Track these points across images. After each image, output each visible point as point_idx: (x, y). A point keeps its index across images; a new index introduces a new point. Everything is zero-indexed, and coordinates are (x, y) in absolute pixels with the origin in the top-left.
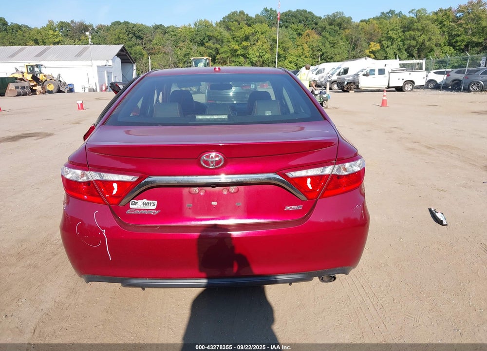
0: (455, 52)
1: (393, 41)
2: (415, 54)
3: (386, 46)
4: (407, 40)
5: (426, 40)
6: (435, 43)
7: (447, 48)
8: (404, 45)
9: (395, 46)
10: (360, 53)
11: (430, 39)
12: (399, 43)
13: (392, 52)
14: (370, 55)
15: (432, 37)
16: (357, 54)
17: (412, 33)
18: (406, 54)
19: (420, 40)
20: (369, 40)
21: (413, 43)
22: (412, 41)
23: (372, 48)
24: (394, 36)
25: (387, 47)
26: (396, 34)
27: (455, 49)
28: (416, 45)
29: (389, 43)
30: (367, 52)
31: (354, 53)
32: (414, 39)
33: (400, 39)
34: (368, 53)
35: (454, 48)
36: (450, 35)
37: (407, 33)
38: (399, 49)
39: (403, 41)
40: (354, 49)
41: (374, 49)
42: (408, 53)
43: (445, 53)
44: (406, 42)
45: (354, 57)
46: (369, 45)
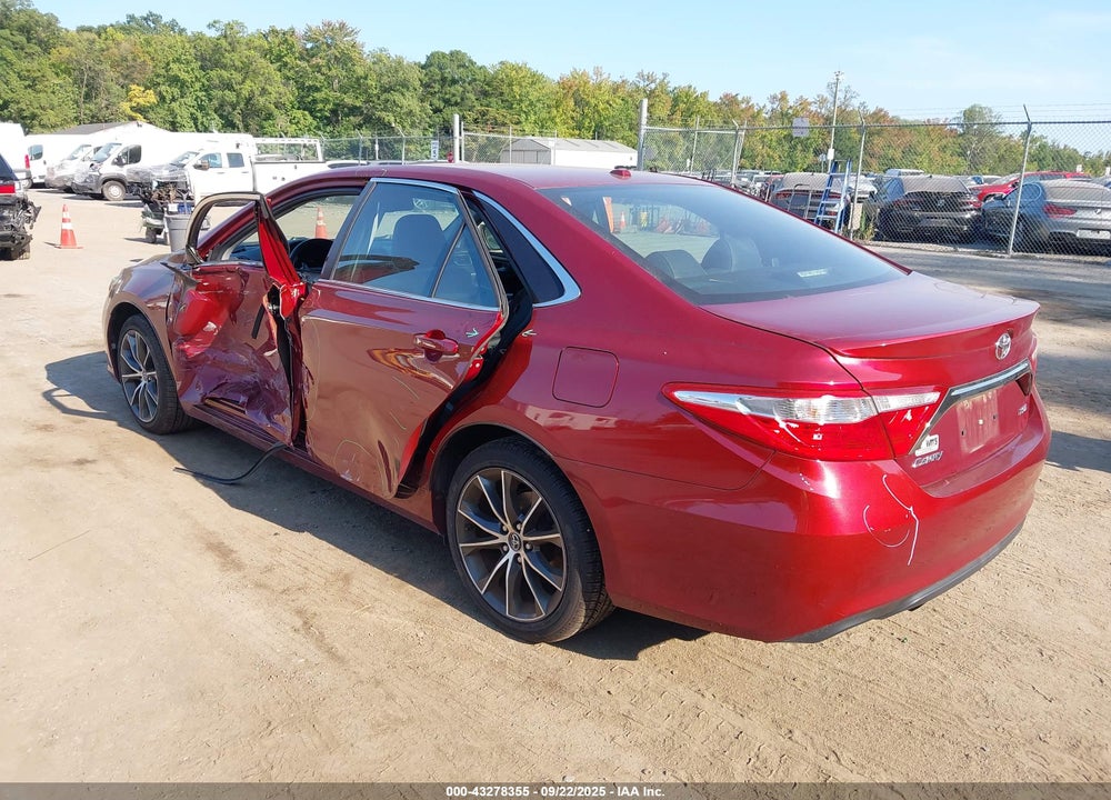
0: (315, 123)
1: (182, 87)
2: (238, 121)
3: (169, 97)
4: (215, 88)
5: (257, 93)
6: (273, 100)
7: (298, 114)
8: (210, 100)
9: (189, 100)
10: (108, 108)
11: (264, 92)
12: (200, 94)
13: (186, 114)
14: (134, 114)
15: (267, 87)
16: (100, 111)
17: (225, 74)
18: (217, 121)
19: (245, 93)
20: (127, 78)
21: (230, 96)
22: (227, 92)
23: (138, 100)
24: (183, 76)
25: (173, 99)
26: (188, 72)
27: (315, 117)
28: (238, 103)
29: (176, 91)
30: (125, 106)
31: (92, 107)
32: (229, 87)
33: (198, 85)
34: (129, 112)
35: (311, 113)
36: (301, 87)
37: (213, 74)
38: (201, 108)
39: (206, 91)
40: (88, 97)
41: (141, 101)
42: (221, 116)
43: (296, 124)
44: (214, 93)
45: (92, 117)
46: (127, 92)
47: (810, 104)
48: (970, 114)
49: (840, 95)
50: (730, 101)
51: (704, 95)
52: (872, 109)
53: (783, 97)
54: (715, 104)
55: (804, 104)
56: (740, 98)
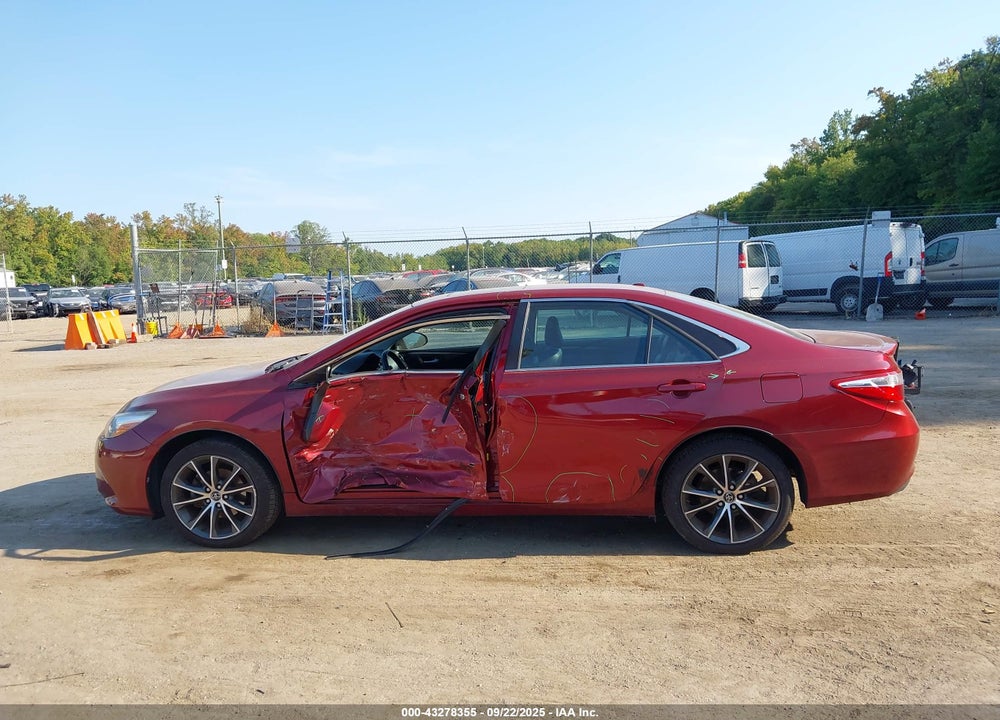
47: (173, 222)
48: (304, 229)
49: (197, 214)
50: (95, 221)
51: (69, 215)
52: (225, 224)
53: (146, 217)
54: (81, 224)
55: (166, 222)
56: (105, 217)
